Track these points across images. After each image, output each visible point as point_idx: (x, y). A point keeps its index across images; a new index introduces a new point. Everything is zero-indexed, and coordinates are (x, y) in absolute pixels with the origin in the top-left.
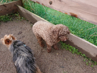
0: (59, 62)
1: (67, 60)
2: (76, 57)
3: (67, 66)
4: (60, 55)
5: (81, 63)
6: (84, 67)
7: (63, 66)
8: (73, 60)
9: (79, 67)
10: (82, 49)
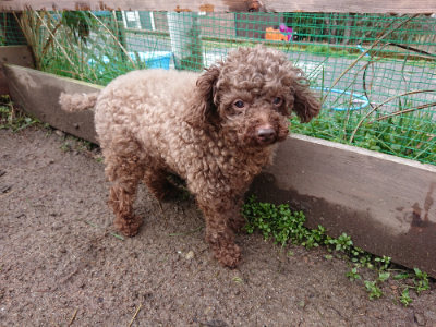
0: (192, 298)
1: (247, 281)
2: (301, 259)
3: (248, 315)
4: (205, 263)
5: (333, 290)
6: (354, 311)
7: (221, 317)
8: (281, 278)
9: (323, 316)
10: (327, 204)
